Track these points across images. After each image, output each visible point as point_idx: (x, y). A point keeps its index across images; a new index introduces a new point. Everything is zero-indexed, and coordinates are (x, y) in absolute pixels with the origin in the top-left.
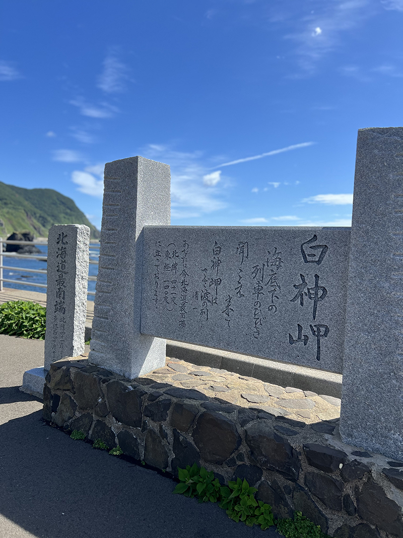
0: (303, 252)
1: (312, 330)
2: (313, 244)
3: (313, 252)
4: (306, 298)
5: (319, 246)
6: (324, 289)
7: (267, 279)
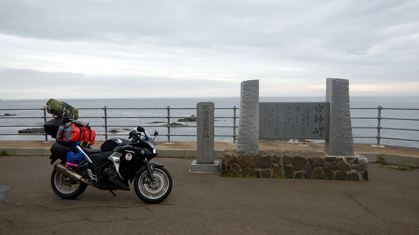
0: (316, 108)
1: (319, 129)
2: (319, 106)
3: (319, 108)
4: (317, 121)
5: (320, 107)
6: (322, 118)
7: (306, 117)
